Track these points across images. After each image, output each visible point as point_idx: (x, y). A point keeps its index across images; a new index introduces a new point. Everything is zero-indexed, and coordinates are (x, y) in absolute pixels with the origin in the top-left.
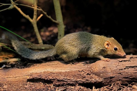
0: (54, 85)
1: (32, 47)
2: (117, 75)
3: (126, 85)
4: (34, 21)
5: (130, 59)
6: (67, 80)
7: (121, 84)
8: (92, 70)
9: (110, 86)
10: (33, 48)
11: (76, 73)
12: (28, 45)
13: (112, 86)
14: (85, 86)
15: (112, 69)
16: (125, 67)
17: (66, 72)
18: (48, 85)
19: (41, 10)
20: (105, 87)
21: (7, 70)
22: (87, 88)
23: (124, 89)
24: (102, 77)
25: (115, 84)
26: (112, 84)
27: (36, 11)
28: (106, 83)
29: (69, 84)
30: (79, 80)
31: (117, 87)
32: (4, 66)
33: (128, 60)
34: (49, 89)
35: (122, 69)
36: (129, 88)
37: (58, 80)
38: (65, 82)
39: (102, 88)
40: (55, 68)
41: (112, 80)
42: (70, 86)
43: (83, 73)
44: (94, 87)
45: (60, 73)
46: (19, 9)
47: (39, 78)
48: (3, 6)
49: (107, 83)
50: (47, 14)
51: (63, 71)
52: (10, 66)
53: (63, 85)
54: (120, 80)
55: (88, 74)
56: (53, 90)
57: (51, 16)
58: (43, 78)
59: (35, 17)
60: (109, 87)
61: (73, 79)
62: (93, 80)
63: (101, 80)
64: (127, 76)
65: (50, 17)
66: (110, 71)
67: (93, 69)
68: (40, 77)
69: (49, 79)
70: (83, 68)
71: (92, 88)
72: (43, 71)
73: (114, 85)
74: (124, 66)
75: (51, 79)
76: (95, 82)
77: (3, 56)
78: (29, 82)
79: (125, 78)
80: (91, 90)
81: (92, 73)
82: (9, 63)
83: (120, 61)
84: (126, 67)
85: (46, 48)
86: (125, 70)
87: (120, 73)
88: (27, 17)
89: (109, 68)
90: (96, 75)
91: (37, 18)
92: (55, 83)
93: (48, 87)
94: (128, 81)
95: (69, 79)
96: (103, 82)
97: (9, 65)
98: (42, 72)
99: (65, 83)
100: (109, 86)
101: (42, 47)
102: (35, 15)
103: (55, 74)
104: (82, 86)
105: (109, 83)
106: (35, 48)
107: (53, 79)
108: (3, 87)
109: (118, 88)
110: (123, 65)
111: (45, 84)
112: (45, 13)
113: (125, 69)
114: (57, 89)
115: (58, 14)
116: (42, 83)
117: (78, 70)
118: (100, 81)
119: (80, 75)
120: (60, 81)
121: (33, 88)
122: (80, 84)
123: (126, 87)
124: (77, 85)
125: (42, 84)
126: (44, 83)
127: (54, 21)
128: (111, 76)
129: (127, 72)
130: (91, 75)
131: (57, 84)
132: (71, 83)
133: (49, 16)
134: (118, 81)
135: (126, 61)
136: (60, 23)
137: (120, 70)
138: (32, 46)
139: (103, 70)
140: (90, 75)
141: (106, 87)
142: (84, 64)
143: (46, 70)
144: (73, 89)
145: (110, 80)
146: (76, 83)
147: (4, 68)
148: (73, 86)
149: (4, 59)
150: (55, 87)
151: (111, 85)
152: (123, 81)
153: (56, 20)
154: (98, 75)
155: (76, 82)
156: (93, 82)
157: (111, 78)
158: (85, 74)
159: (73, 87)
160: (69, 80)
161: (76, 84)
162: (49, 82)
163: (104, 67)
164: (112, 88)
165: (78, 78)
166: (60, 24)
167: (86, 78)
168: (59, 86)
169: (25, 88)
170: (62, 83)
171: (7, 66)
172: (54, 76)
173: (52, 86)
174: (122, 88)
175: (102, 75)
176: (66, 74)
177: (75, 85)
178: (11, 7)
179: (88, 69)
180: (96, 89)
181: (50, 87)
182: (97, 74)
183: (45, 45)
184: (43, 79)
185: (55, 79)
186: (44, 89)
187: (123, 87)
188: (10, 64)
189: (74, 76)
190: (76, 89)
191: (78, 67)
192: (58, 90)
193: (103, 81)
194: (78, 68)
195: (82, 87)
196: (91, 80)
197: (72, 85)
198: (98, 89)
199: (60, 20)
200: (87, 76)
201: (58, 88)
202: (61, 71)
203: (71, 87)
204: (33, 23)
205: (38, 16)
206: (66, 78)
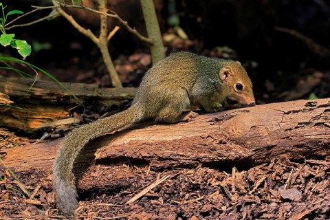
0: (151, 170)
1: (100, 94)
2: (282, 140)
3: (301, 161)
4: (101, 41)
5: (305, 107)
6: (177, 157)
7: (290, 160)
8: (229, 133)
9: (268, 165)
10: (103, 96)
11: (196, 142)
12: (94, 89)
13: (271, 166)
14: (216, 169)
15: (269, 130)
16: (296, 125)
17: (175, 141)
18: (139, 169)
19: (116, 16)
20: (257, 168)
21: (53, 143)
22: (220, 171)
23: (297, 169)
24: (249, 148)
25: (277, 160)
26: (272, 161)
27: (105, 21)
28: (258, 159)
29: (183, 166)
30: (203, 155)
31: (283, 166)
32: (46, 135)
33: (302, 109)
34: (143, 177)
35: (290, 129)
36: (306, 166)
37: (160, 159)
38: (175, 160)
39: (252, 169)
40: (151, 134)
41: (270, 153)
42: (185, 170)
43: (210, 140)
44: (234, 169)
45: (164, 143)
46: (70, 18)
47: (121, 157)
48: (39, 11)
49: (262, 159)
50: (129, 24)
51: (170, 139)
52: (58, 135)
53: (169, 168)
54: (287, 151)
55: (221, 142)
56: (150, 178)
57: (136, 29)
58: (129, 155)
59: (103, 32)
60: (265, 166)
61: (189, 153)
62: (233, 153)
63: (250, 154)
64: (301, 143)
65: (135, 31)
66: (266, 134)
67: (231, 131)
68: (121, 154)
69: (140, 157)
70: (209, 132)
71: (230, 172)
72: (128, 140)
73: (275, 162)
74: (294, 123)
75: (146, 157)
76: (237, 159)
77: (42, 115)
78: (99, 166)
79: (298, 146)
80: (228, 175)
81: (228, 139)
82: (55, 128)
83: (285, 113)
84: (299, 124)
85: (129, 95)
86: (297, 130)
87: (287, 137)
88: (88, 32)
89: (263, 127)
90: (237, 143)
91: (108, 34)
92: (154, 165)
93: (140, 173)
94: (304, 154)
95: (182, 154)
96: (253, 157)
97: (56, 133)
98: (125, 143)
99: (174, 164)
100: (265, 164)
101: (122, 92)
102: (104, 27)
103: (154, 146)
104: (211, 168)
105: (264, 158)
106: (106, 96)
107: (148, 155)
108: (47, 179)
109: (284, 168)
110: (293, 120)
111: (134, 168)
112: (125, 23)
113: (296, 128)
114: (158, 178)
115: (151, 23)
116: (127, 165)
117: (201, 134)
118: (246, 155)
119: (205, 145)
120: (164, 160)
121: (109, 176)
122: (205, 165)
123: (301, 166)
124: (200, 165)
125: (126, 168)
126: (130, 166)
127: (143, 38)
128: (269, 143)
129: (301, 133)
130: (228, 145)
131: (158, 166)
132: (187, 162)
133: (133, 28)
134: (283, 153)
135: (297, 112)
136: (156, 42)
137: (286, 130)
138: (100, 92)
139: (251, 133)
140: (226, 143)
141: (260, 166)
142: (212, 123)
143: (133, 139)
144: (192, 175)
145: (266, 152)
146: (196, 163)
147: (46, 139)
148: (190, 169)
149: (45, 121)
150: (154, 173)
151: (269, 163)
152: (293, 154)
153: (146, 36)
154: (241, 144)
155: (197, 160)
156: (233, 159)
157: (269, 148)
158: (215, 142)
159: (191, 171)
160: (183, 158)
161: (198, 164)
162: (142, 162)
163: (254, 126)
164: (272, 168)
165: (201, 152)
166: (156, 44)
167: (218, 151)
168: (161, 170)
169: (91, 179)
170: (167, 163)
171: (53, 136)
172: (151, 151)
173: (148, 171)
174: (292, 167)
175: (249, 143)
176: (176, 145)
177: (195, 167)
178: (54, 14)
179: (221, 133)
180: (240, 172)
181: (144, 173)
182: (240, 142)
183: (128, 89)
184: (128, 157)
185: (153, 157)
186: (131, 178)
187: (296, 166)
188: (57, 130)
189: (193, 148)
190: (199, 174)
191: (200, 129)
192: (161, 178)
193: (252, 155)
194: (199, 131)
195: (209, 170)
196: (227, 154)
197: (189, 167)
198: (243, 172)
199: (155, 37)
200: (218, 147)
201: (160, 173)
202: (164, 139)
203: (187, 171)
204: (100, 46)
205: (110, 30)
206: (175, 153)
